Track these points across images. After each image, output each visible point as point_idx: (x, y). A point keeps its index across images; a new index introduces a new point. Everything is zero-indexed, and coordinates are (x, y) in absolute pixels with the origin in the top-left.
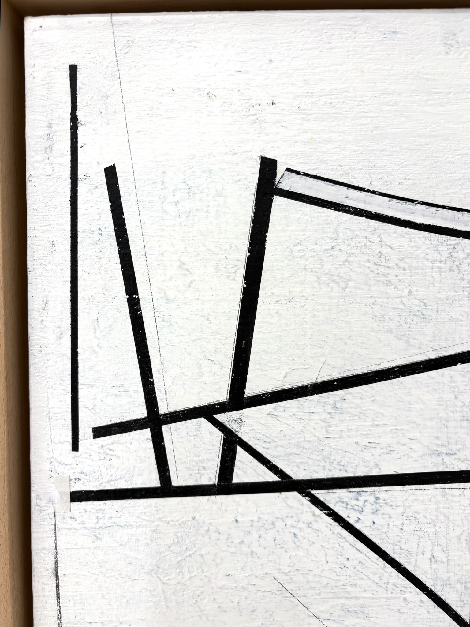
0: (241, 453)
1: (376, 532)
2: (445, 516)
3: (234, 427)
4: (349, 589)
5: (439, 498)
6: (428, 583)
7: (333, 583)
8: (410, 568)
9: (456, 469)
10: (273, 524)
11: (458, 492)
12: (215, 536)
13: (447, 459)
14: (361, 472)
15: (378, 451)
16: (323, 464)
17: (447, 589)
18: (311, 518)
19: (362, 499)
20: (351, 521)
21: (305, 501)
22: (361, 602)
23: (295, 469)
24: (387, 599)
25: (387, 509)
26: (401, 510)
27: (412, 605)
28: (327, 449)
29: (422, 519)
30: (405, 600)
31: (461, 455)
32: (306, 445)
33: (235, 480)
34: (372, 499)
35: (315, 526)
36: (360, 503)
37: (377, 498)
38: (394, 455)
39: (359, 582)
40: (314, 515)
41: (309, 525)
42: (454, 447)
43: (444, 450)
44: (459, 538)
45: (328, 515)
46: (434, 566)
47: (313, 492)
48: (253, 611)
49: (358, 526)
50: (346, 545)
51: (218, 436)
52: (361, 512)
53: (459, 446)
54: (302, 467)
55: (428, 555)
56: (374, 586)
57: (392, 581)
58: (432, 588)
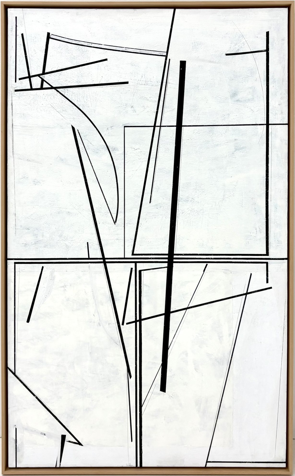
0: (44, 82)
1: (67, 96)
2: (79, 93)
3: (43, 78)
4: (63, 106)
5: (78, 90)
6: (77, 105)
7: (60, 105)
8: (74, 102)
9: (81, 85)
10: (50, 95)
11: (81, 89)
12: (40, 97)
13: (79, 83)
14: (65, 85)
15: (67, 82)
16: (58, 84)
17: (80, 106)
18: (57, 94)
19: (65, 90)
20: (63, 94)
21: (55, 91)
22: (65, 109)
23: (54, 85)
24: (70, 108)
25: (69, 92)
26: (72, 92)
27: (74, 109)
28: (59, 81)
29: (75, 94)
30: (73, 108)
31: (81, 82)
32: (56, 81)
33: (43, 87)
34: (67, 90)
35: (57, 95)
36: (65, 91)
37: (68, 90)
38: (70, 82)
39: (65, 105)
40: (57, 93)
41: (56, 95)
42: (80, 81)
43: (78, 81)
44: (82, 97)
45: (60, 93)
46: (78, 102)
47: (57, 89)
48: (47, 111)
49: (65, 95)
50: (63, 99)
51: (40, 80)
52: (65, 92)
53: (81, 81)
54: (55, 85)
55: (77, 100)
56: (68, 106)
57: (70, 105)
58: (77, 106)
